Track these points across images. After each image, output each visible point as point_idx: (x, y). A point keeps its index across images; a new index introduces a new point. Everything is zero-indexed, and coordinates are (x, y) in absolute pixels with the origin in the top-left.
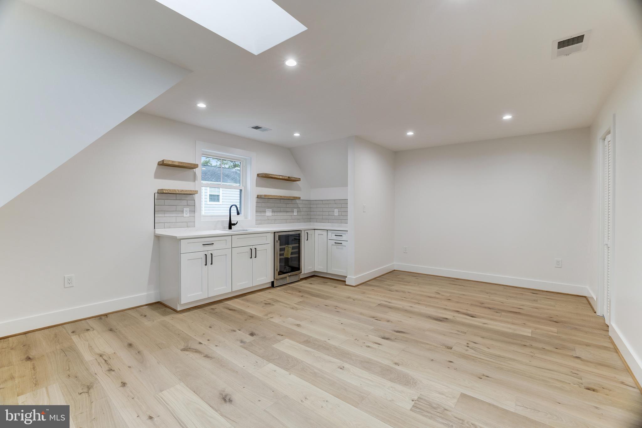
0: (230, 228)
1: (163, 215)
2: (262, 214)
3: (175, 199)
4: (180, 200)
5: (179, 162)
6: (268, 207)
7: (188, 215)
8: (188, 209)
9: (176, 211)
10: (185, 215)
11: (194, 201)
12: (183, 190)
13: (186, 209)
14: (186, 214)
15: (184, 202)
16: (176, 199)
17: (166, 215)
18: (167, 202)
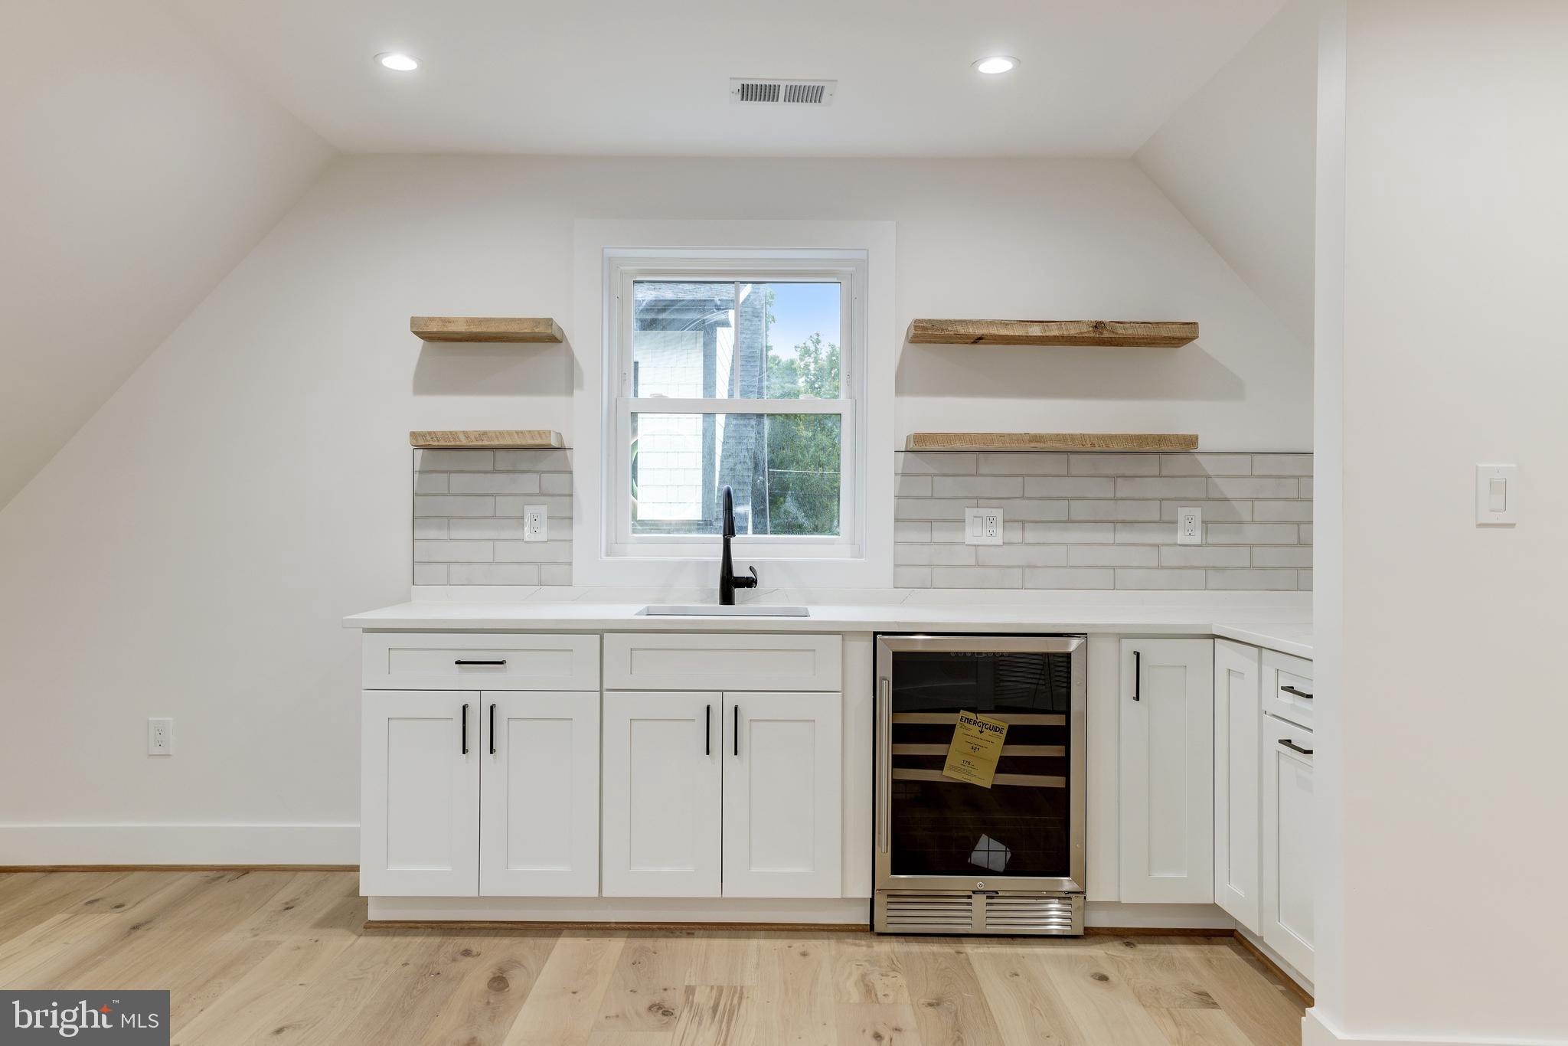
0: (727, 598)
1: (443, 535)
2: (940, 536)
3: (491, 468)
4: (509, 472)
5: (471, 321)
6: (979, 500)
7: (543, 534)
8: (542, 510)
9: (494, 517)
10: (527, 534)
11: (568, 475)
12: (485, 433)
13: (536, 512)
14: (535, 530)
15: (528, 483)
16: (495, 471)
17: (454, 534)
18: (459, 482)
